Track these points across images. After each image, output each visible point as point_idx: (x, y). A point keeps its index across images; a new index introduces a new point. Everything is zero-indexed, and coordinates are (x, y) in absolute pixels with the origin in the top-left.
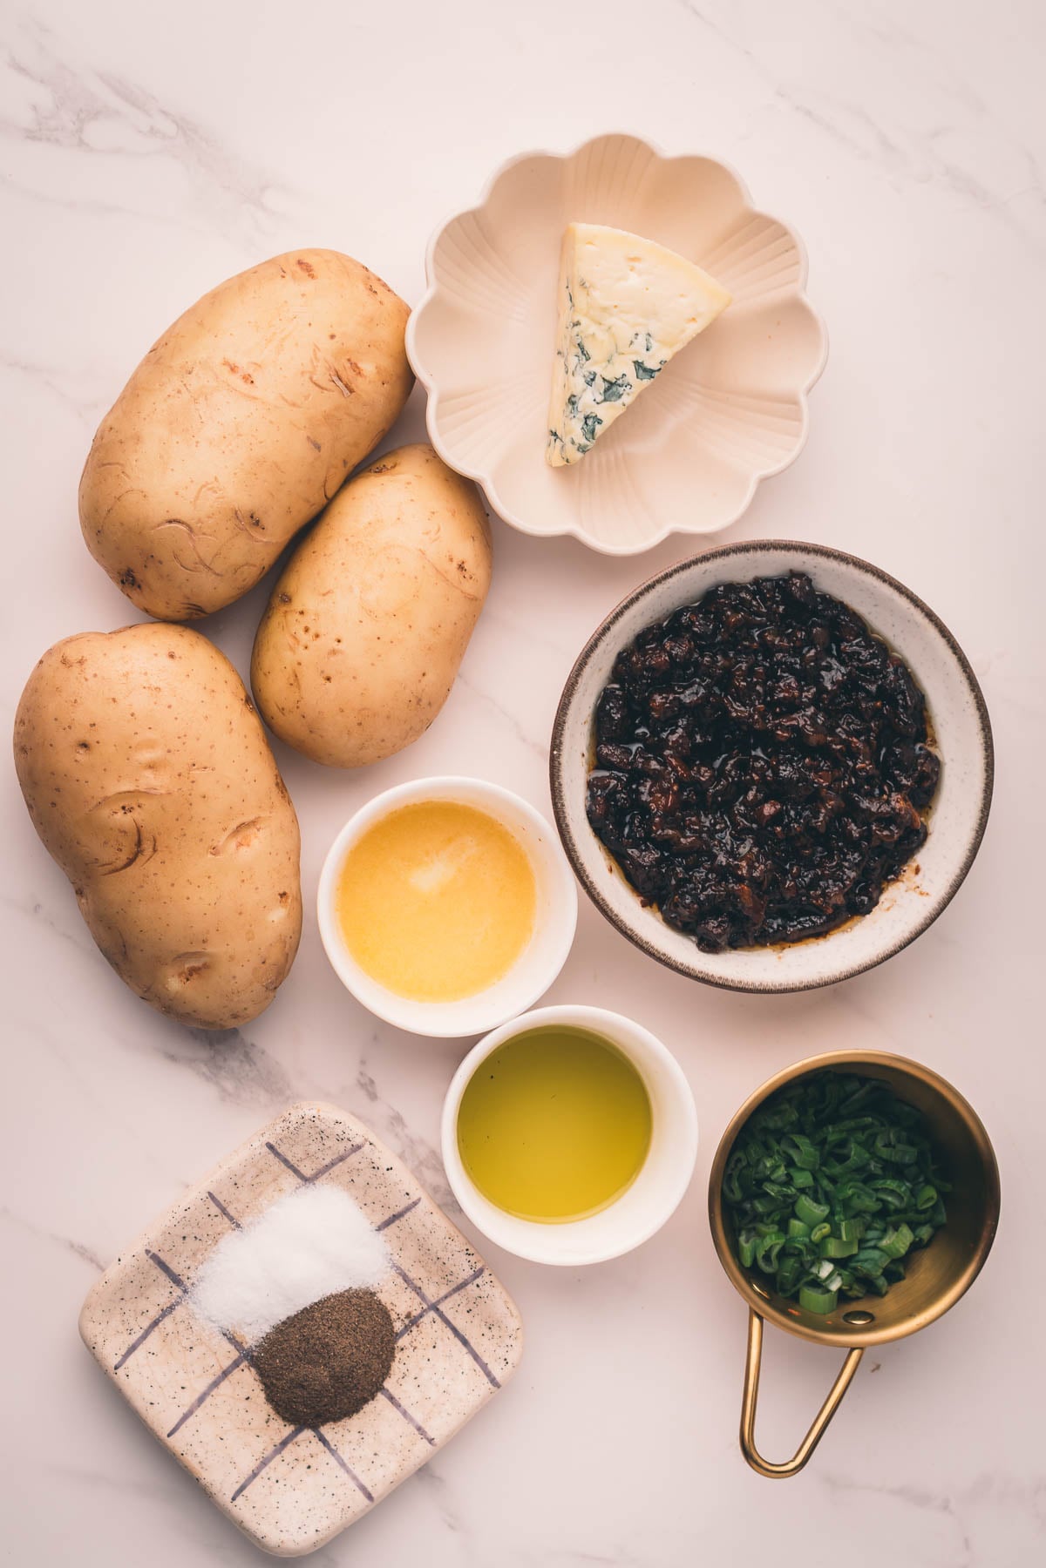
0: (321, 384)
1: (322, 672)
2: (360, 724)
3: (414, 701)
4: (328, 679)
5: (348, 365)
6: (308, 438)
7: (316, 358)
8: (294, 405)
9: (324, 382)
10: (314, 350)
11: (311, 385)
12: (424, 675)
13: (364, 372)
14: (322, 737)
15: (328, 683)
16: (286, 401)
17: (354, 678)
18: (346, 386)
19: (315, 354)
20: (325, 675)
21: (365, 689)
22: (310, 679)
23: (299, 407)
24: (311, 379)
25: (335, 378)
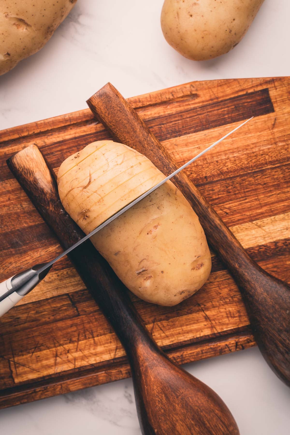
0: (142, 262)
1: (189, 12)
2: (203, 38)
3: (228, 31)
4: (191, 16)
5: (149, 276)
6: (120, 252)
7: (154, 263)
8: (134, 249)
9: (143, 264)
10: (158, 263)
11: (143, 258)
12: (234, 20)
13: (145, 281)
14: (186, 42)
15: (191, 18)
16: (137, 246)
17: (202, 16)
18: (140, 273)
19: (155, 263)
20: (190, 14)
21: (207, 22)
22: (184, 15)
23: (133, 251)
24: (145, 259)
25: (144, 269)
